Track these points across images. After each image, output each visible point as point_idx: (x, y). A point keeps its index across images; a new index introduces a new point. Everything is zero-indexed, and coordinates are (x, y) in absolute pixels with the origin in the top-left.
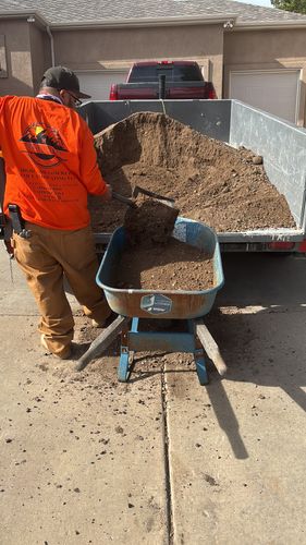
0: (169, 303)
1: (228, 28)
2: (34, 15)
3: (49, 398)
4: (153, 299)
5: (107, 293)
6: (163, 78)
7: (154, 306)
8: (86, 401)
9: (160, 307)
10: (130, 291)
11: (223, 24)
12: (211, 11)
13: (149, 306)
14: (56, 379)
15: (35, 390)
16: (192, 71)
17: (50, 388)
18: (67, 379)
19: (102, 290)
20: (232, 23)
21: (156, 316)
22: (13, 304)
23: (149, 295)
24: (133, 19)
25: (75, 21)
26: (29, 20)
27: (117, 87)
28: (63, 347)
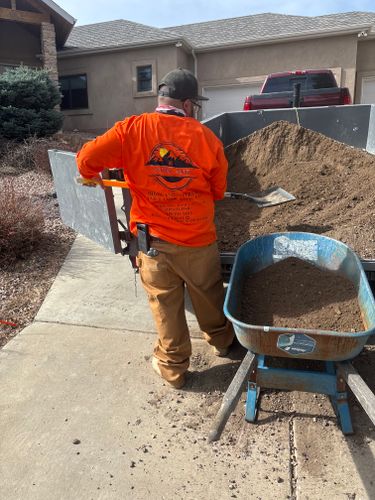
0: (313, 344)
1: (363, 37)
2: (182, 40)
3: (157, 449)
4: (292, 338)
5: (236, 328)
6: (298, 87)
7: (293, 346)
8: (198, 462)
9: (301, 347)
10: (266, 328)
11: (357, 34)
12: (346, 23)
13: (287, 346)
14: (167, 421)
15: (144, 436)
16: (325, 79)
17: (160, 434)
18: (180, 424)
19: (231, 323)
20: (367, 32)
21: (295, 356)
22: (135, 317)
23: (288, 334)
24: (269, 36)
25: (217, 43)
26: (177, 45)
27: (251, 98)
28: (178, 376)
